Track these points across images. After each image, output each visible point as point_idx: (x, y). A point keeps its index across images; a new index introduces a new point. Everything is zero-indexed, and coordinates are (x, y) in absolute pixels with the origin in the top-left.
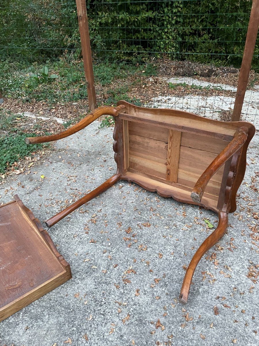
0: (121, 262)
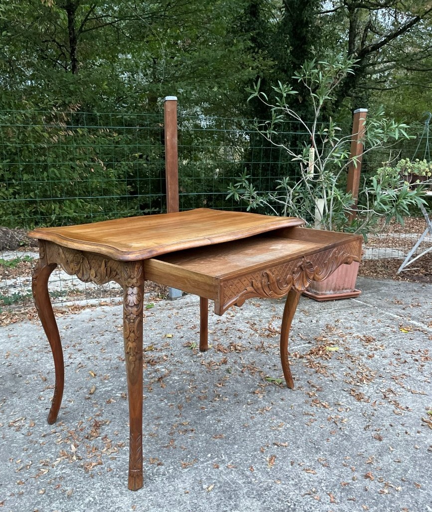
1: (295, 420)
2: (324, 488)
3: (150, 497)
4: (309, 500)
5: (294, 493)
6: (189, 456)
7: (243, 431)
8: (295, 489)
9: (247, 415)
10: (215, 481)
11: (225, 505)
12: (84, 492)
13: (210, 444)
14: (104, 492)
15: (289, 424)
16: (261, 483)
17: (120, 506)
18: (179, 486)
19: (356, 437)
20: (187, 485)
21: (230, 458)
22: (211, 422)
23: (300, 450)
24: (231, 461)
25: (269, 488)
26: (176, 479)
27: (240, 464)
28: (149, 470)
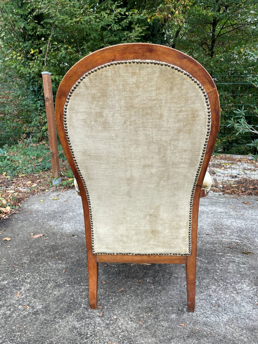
0: (103, 297)
1: (161, 285)
2: (120, 336)
4: (102, 338)
5: (100, 328)
7: (123, 278)
8: (104, 327)
9: (137, 270)
10: (73, 298)
11: (60, 314)
12: (19, 274)
14: (26, 278)
15: (154, 286)
17: (22, 288)
20: (58, 294)
23: (138, 305)
25: (92, 318)
26: (58, 288)
28: (54, 277)
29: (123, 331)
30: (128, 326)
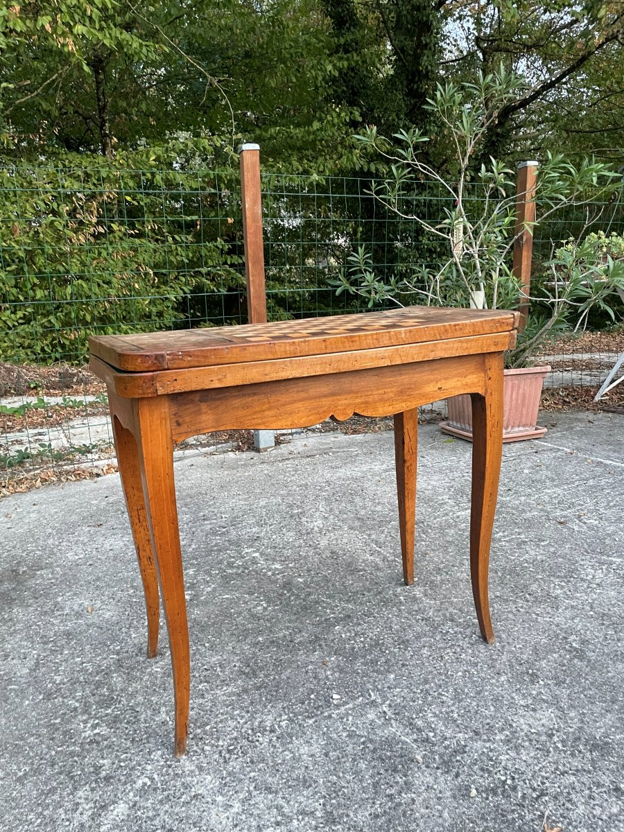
0: (420, 702)
2: (560, 745)
3: (252, 774)
4: (537, 768)
5: (508, 756)
6: (312, 696)
7: (400, 648)
8: (508, 749)
10: (363, 739)
11: (388, 783)
12: (133, 769)
13: (346, 673)
14: (170, 766)
16: (446, 739)
17: (200, 792)
18: (302, 751)
19: (594, 652)
20: (316, 749)
21: (385, 698)
22: (343, 636)
23: (502, 679)
24: (388, 702)
25: (462, 750)
26: (294, 738)
27: (404, 707)
28: (246, 723)
29: (551, 736)
30: (542, 722)
